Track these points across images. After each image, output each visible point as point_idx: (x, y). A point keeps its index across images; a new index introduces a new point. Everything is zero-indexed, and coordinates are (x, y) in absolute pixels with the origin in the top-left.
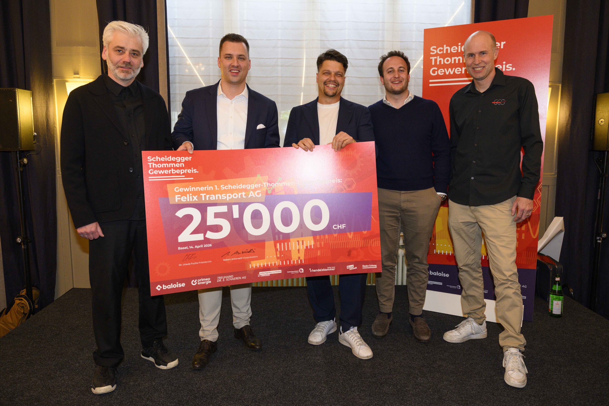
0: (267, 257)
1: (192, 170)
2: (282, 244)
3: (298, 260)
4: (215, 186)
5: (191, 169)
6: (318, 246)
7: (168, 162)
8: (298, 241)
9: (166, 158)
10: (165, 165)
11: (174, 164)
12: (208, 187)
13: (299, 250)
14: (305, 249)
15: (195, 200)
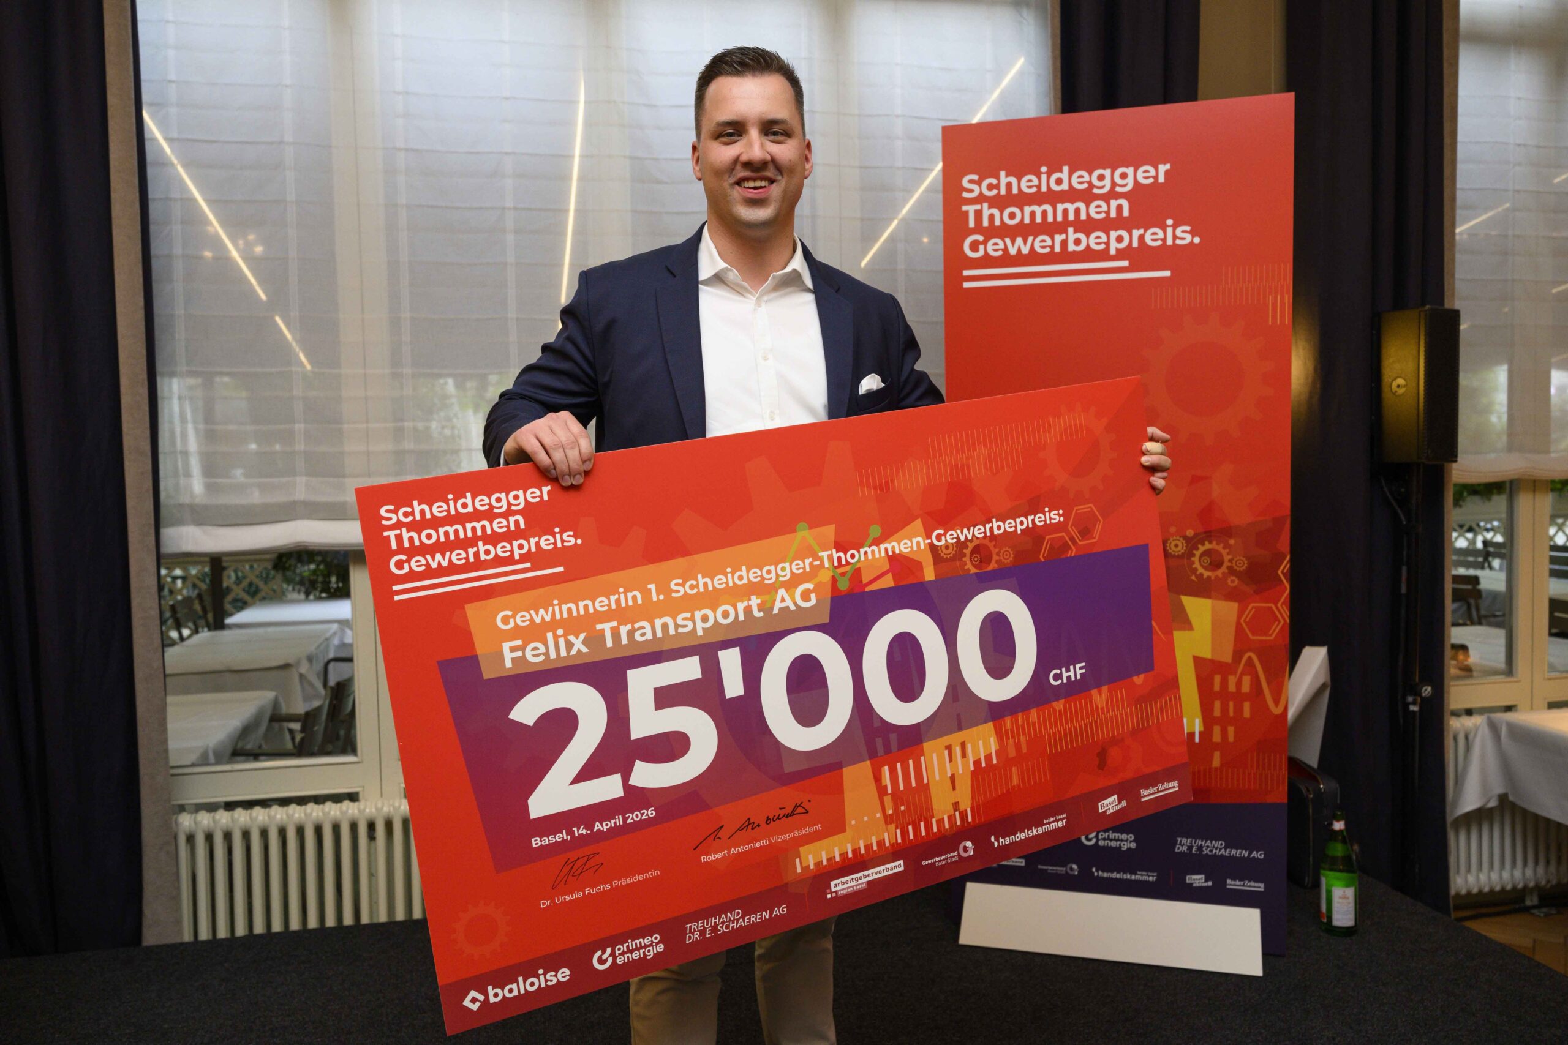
0: (853, 822)
1: (558, 536)
2: (899, 765)
3: (955, 814)
4: (649, 586)
5: (554, 535)
6: (1012, 753)
7: (461, 519)
8: (949, 748)
9: (451, 503)
10: (451, 530)
11: (486, 523)
12: (622, 596)
13: (953, 779)
14: (972, 772)
15: (579, 651)
